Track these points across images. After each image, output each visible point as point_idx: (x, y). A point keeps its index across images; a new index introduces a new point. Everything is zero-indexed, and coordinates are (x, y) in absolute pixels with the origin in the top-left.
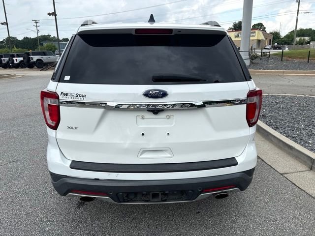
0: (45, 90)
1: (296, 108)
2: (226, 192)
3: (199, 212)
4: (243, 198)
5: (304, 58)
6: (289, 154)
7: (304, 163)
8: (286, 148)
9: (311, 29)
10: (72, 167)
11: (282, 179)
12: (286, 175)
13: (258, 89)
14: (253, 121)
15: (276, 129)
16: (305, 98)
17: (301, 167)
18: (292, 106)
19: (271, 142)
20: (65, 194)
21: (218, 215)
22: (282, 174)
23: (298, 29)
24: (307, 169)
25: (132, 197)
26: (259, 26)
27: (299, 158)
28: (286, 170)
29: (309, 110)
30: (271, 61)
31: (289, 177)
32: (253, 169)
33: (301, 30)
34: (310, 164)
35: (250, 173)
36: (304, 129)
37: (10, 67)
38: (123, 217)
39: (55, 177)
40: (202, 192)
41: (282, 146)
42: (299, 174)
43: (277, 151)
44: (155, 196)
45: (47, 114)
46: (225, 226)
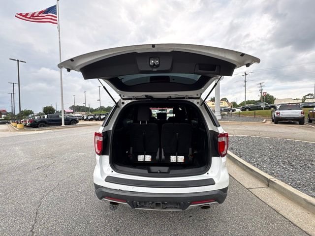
0: (97, 132)
1: (252, 144)
2: (208, 204)
3: (191, 216)
4: (222, 207)
5: (252, 115)
6: (251, 174)
7: (263, 181)
8: (249, 170)
9: (254, 100)
10: (106, 180)
11: (249, 193)
12: (250, 190)
13: (225, 132)
14: (224, 153)
15: (240, 157)
16: (257, 138)
17: (260, 184)
18: (249, 143)
19: (238, 165)
20: (101, 199)
21: (205, 219)
22: (248, 189)
23: (246, 100)
24: (265, 186)
25: (143, 204)
26: (225, 99)
27: (259, 178)
28: (251, 186)
29: (260, 145)
30: (233, 117)
31: (254, 191)
32: (227, 188)
33: (248, 101)
34: (267, 183)
35: (225, 190)
36: (259, 158)
37: (99, 120)
38: (140, 217)
39: (97, 187)
40: (191, 204)
41: (245, 168)
42: (260, 189)
43: (243, 172)
44: (158, 205)
45: (96, 145)
46: (209, 230)
